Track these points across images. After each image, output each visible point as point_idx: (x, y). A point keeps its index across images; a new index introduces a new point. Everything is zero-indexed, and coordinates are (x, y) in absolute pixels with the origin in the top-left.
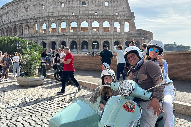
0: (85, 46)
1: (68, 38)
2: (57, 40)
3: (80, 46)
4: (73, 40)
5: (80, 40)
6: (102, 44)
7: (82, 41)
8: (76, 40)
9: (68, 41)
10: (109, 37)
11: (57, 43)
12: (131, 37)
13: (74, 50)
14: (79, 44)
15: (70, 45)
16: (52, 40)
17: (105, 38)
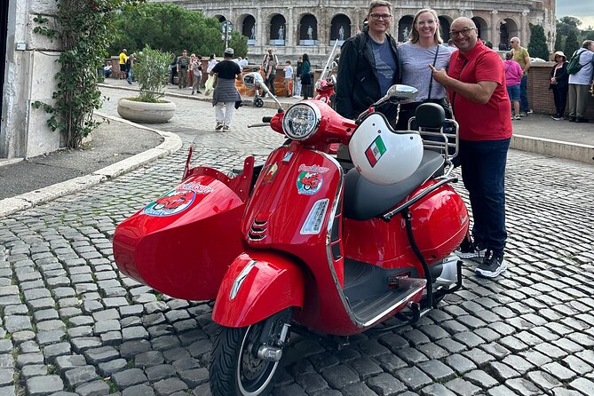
0: (341, 31)
1: (290, 7)
2: (259, 11)
3: (328, 30)
4: (306, 11)
5: (326, 12)
6: (395, 27)
7: (332, 14)
8: (314, 11)
9: (291, 16)
10: (417, 5)
11: (259, 21)
12: (490, 6)
13: (307, 42)
14: (323, 23)
15: (296, 26)
16: (244, 12)
17: (405, 7)
